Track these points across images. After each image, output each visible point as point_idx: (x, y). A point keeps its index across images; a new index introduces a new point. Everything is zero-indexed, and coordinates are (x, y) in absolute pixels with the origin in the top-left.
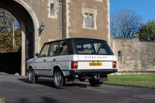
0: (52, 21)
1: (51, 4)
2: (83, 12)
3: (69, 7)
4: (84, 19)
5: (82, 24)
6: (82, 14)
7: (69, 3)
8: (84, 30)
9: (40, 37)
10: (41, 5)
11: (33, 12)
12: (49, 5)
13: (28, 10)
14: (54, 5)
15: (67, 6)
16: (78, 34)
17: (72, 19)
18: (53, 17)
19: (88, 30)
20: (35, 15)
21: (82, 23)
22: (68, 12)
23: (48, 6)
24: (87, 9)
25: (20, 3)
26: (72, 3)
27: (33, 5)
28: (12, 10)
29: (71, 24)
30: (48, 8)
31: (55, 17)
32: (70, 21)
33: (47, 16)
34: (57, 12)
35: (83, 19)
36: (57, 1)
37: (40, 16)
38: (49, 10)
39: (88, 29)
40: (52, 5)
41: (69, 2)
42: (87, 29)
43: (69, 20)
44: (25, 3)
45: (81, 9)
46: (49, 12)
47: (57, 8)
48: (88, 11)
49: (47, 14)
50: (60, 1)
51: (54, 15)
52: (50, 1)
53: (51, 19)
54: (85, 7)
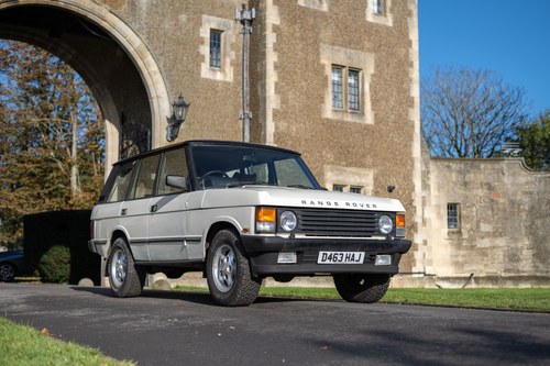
0: (216, 92)
1: (212, 30)
2: (326, 61)
3: (277, 40)
4: (330, 85)
5: (323, 102)
6: (323, 67)
7: (276, 29)
8: (329, 124)
10: (178, 34)
11: (149, 58)
12: (205, 34)
13: (131, 50)
14: (222, 35)
15: (271, 39)
16: (308, 136)
17: (288, 84)
18: (219, 76)
19: (341, 125)
20: (154, 68)
21: (322, 99)
22: (271, 58)
23: (202, 38)
24: (339, 51)
25: (104, 24)
26: (286, 29)
27: (149, 33)
28: (74, 52)
29: (284, 101)
30: (203, 43)
31: (226, 75)
32: (278, 90)
33: (199, 74)
34: (234, 58)
35: (325, 85)
36: (232, 22)
37: (174, 72)
38: (205, 50)
39: (343, 122)
40: (216, 35)
41: (278, 23)
42: (338, 122)
43: (276, 88)
44: (121, 25)
45: (318, 49)
46: (203, 57)
47: (233, 46)
48: (341, 59)
49: (199, 66)
50: (243, 22)
51: (223, 71)
52: (209, 21)
53: (212, 84)
54: (333, 44)
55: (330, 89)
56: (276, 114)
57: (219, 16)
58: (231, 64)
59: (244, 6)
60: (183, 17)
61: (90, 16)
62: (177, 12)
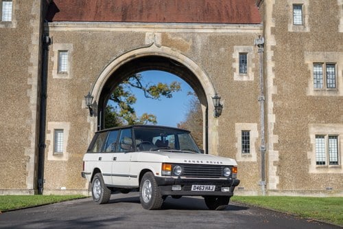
0: (244, 87)
1: (240, 53)
2: (309, 61)
3: (274, 54)
4: (312, 75)
5: (307, 86)
6: (307, 65)
7: (273, 48)
8: (312, 99)
9: (217, 121)
10: (220, 59)
11: (204, 74)
12: (236, 56)
13: (194, 71)
14: (248, 55)
15: (270, 54)
16: (297, 108)
17: (282, 79)
18: (245, 78)
19: (321, 99)
20: (206, 79)
21: (307, 85)
22: (271, 65)
23: (234, 59)
24: (318, 54)
25: (179, 60)
26: (280, 47)
27: (203, 61)
29: (280, 89)
30: (234, 61)
31: (250, 77)
33: (232, 79)
34: (254, 67)
35: (308, 76)
36: (252, 47)
37: (217, 80)
38: (236, 65)
39: (321, 97)
40: (243, 56)
41: (274, 44)
42: (318, 97)
43: (274, 82)
44: (187, 59)
45: (303, 55)
46: (235, 69)
47: (253, 61)
48: (320, 58)
49: (232, 75)
50: (259, 46)
51: (247, 75)
52: (238, 49)
53: (241, 84)
54: (314, 51)
55: (312, 78)
56: (274, 97)
57: (244, 45)
58: (252, 71)
59: (259, 36)
60: (222, 49)
61: (172, 57)
62: (219, 47)
